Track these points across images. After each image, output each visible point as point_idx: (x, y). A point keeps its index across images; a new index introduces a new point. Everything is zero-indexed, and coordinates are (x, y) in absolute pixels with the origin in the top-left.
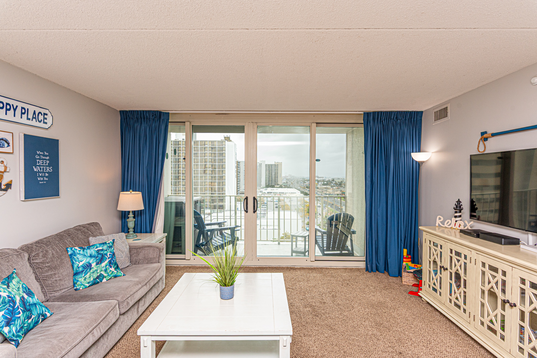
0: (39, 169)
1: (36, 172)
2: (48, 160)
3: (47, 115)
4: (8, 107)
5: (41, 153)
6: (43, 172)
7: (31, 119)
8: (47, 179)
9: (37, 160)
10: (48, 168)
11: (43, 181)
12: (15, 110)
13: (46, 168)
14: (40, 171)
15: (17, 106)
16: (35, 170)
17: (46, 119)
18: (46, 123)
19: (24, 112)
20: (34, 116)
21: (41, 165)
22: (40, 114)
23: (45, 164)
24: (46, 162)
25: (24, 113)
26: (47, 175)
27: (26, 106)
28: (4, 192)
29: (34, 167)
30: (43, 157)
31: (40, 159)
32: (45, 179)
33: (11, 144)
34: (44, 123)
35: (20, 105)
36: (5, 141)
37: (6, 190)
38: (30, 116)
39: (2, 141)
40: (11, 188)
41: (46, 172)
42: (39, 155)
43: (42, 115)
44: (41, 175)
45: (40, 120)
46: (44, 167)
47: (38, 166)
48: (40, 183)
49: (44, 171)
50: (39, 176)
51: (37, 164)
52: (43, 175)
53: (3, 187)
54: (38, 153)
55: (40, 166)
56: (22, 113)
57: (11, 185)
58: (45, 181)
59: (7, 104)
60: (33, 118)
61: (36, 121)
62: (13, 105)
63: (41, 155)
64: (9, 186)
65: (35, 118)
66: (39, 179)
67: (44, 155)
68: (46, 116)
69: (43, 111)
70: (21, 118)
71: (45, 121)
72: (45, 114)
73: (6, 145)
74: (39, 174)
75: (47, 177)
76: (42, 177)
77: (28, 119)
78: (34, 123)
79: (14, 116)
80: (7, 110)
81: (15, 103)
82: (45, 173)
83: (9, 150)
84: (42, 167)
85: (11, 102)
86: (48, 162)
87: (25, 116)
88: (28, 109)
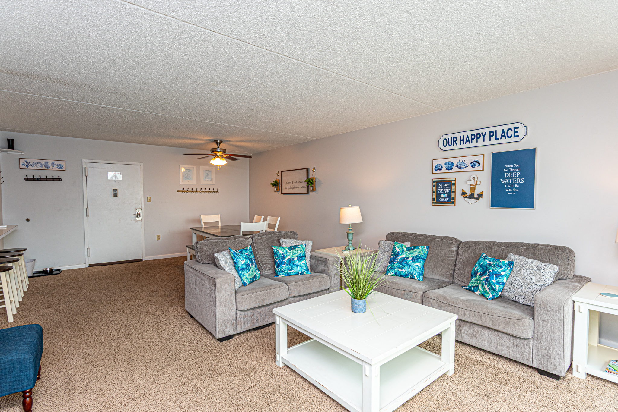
0: (507, 181)
1: (504, 184)
2: (519, 171)
3: (518, 128)
4: (478, 136)
5: (510, 166)
6: (512, 184)
7: (500, 139)
8: (517, 190)
9: (506, 173)
10: (519, 180)
11: (512, 192)
12: (484, 136)
13: (517, 180)
14: (508, 183)
15: (486, 133)
16: (503, 182)
17: (517, 132)
18: (518, 136)
19: (493, 134)
20: (503, 134)
21: (510, 177)
22: (510, 131)
23: (515, 176)
24: (516, 174)
25: (493, 136)
26: (516, 186)
27: (493, 129)
28: (477, 200)
29: (501, 180)
30: (512, 170)
31: (508, 172)
32: (514, 190)
33: (481, 164)
34: (515, 136)
35: (488, 131)
36: (477, 162)
37: (478, 198)
38: (499, 136)
39: (474, 163)
40: (482, 198)
41: (516, 184)
42: (508, 168)
43: (511, 130)
44: (509, 186)
45: (509, 135)
46: (514, 179)
47: (506, 178)
48: (508, 194)
49: (514, 183)
50: (507, 188)
51: (506, 177)
52: (512, 186)
53: (476, 196)
54: (507, 167)
55: (508, 178)
56: (491, 136)
57: (482, 195)
58: (515, 192)
59: (477, 134)
60: (502, 136)
61: (505, 138)
62: (482, 133)
63: (510, 168)
64: (480, 196)
65: (504, 136)
66: (507, 191)
67: (513, 168)
68: (516, 130)
69: (512, 126)
70: (490, 140)
71: (516, 134)
72: (515, 128)
73: (477, 165)
74: (507, 186)
75: (516, 188)
76: (510, 188)
77: (496, 139)
78: (503, 140)
79: (484, 141)
80: (478, 138)
81: (483, 131)
82: (514, 184)
83: (480, 168)
84: (511, 179)
85: (480, 131)
86: (518, 174)
87: (493, 138)
88: (496, 131)
